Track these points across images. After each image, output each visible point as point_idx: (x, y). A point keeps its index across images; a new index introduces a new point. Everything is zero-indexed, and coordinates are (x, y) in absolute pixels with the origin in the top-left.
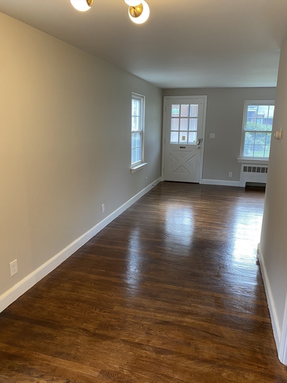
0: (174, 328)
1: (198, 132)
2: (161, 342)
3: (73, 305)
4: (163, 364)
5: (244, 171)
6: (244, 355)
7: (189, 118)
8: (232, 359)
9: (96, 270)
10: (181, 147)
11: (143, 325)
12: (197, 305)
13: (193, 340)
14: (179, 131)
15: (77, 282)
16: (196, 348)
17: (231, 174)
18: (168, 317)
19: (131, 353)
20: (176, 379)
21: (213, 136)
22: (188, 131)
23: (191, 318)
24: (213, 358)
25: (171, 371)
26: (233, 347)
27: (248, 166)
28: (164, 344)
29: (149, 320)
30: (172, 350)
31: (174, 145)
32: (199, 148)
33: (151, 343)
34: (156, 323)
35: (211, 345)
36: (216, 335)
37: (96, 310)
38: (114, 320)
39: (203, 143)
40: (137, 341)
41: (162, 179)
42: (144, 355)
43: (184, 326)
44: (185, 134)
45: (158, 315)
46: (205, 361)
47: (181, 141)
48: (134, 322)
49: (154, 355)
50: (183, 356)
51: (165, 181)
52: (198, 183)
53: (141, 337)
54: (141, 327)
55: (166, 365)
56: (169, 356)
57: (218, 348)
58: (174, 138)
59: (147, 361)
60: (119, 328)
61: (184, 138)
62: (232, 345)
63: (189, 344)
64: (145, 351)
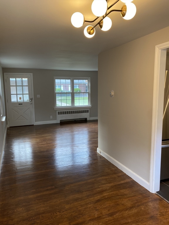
0: (104, 201)
1: (29, 94)
2: (107, 210)
3: (39, 219)
4: (119, 219)
5: (58, 114)
6: (140, 197)
7: (22, 86)
8: (138, 201)
9: (29, 192)
10: (19, 104)
11: (90, 207)
12: (101, 186)
13: (117, 202)
14: (17, 94)
15: (24, 204)
16: (123, 205)
17: (51, 117)
18: (96, 197)
19: (100, 223)
20: (130, 222)
21: (38, 96)
22: (23, 94)
23: (106, 193)
24: (132, 205)
25: (125, 220)
26: (133, 196)
27: (60, 111)
28: (109, 210)
29: (90, 203)
30: (115, 211)
31: (14, 103)
32: (31, 104)
33: (103, 213)
34: (95, 203)
35: (126, 200)
36: (123, 195)
37: (57, 214)
38: (73, 213)
39: (33, 100)
40: (96, 216)
41: (8, 126)
42: (107, 221)
43: (107, 198)
44: (21, 96)
45: (91, 199)
46: (131, 208)
47: (19, 100)
48: (84, 208)
49: (111, 218)
50: (122, 211)
51: (10, 127)
52: (33, 125)
53: (96, 214)
54: (91, 209)
55: (121, 219)
56: (117, 214)
57: (129, 200)
58: (14, 99)
59: (111, 222)
60: (81, 216)
61: (20, 98)
62: (132, 196)
63: (118, 204)
64: (106, 219)
